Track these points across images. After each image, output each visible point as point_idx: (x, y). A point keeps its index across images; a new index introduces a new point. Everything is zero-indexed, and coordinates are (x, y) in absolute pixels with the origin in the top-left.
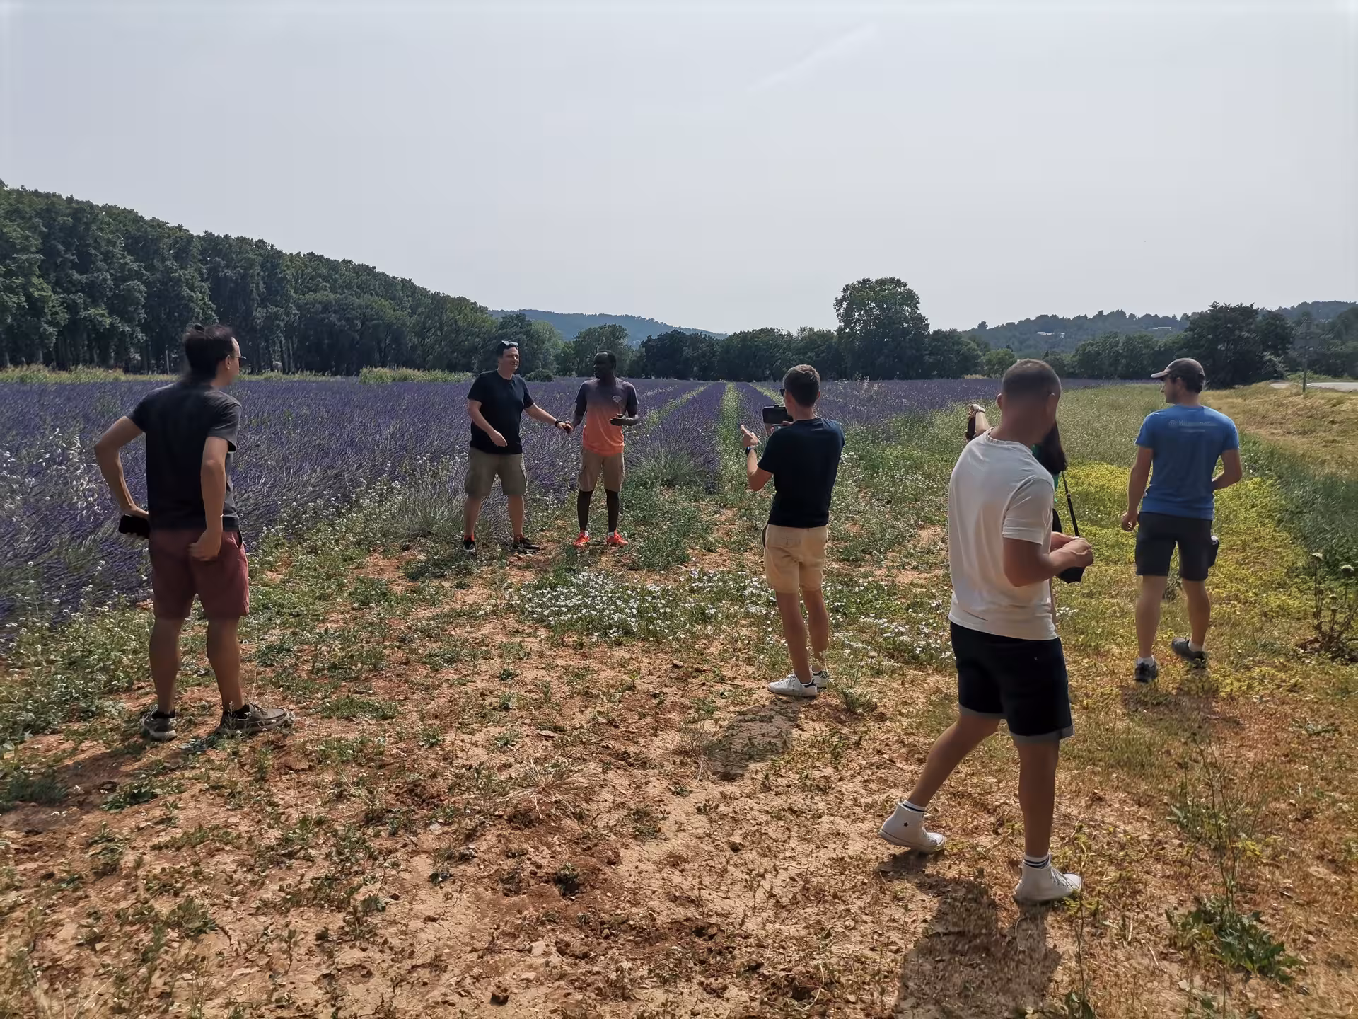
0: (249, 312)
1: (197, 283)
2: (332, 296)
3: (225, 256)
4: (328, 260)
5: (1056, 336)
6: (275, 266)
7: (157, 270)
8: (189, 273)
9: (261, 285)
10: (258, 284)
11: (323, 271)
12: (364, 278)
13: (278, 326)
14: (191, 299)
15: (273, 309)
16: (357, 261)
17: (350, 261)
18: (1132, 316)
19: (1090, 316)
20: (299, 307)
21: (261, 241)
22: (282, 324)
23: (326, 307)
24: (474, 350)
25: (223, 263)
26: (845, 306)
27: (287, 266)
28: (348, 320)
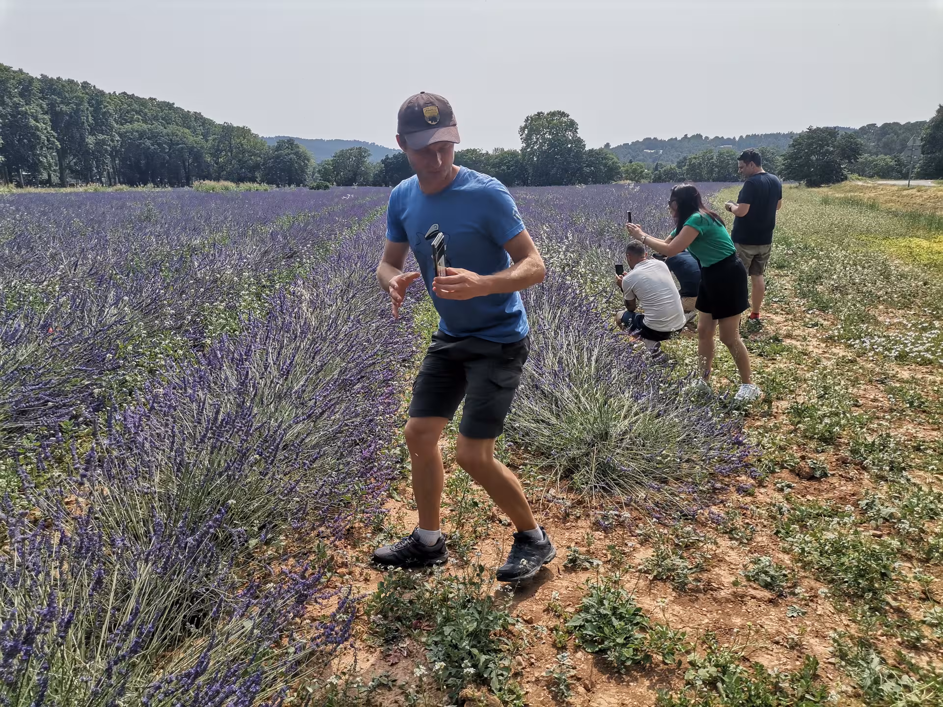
0: (83, 139)
1: (40, 116)
2: (145, 126)
3: (59, 94)
4: (138, 98)
5: (657, 153)
6: (99, 103)
7: (7, 105)
8: (33, 108)
9: (90, 118)
10: (87, 117)
11: (136, 106)
12: (166, 112)
13: (106, 150)
14: (37, 128)
15: (101, 137)
16: (160, 98)
17: (155, 99)
18: (707, 138)
19: (679, 138)
20: (120, 135)
21: (85, 83)
22: (109, 148)
23: (142, 134)
24: (256, 167)
25: (59, 100)
26: (526, 132)
27: (108, 102)
28: (159, 144)
